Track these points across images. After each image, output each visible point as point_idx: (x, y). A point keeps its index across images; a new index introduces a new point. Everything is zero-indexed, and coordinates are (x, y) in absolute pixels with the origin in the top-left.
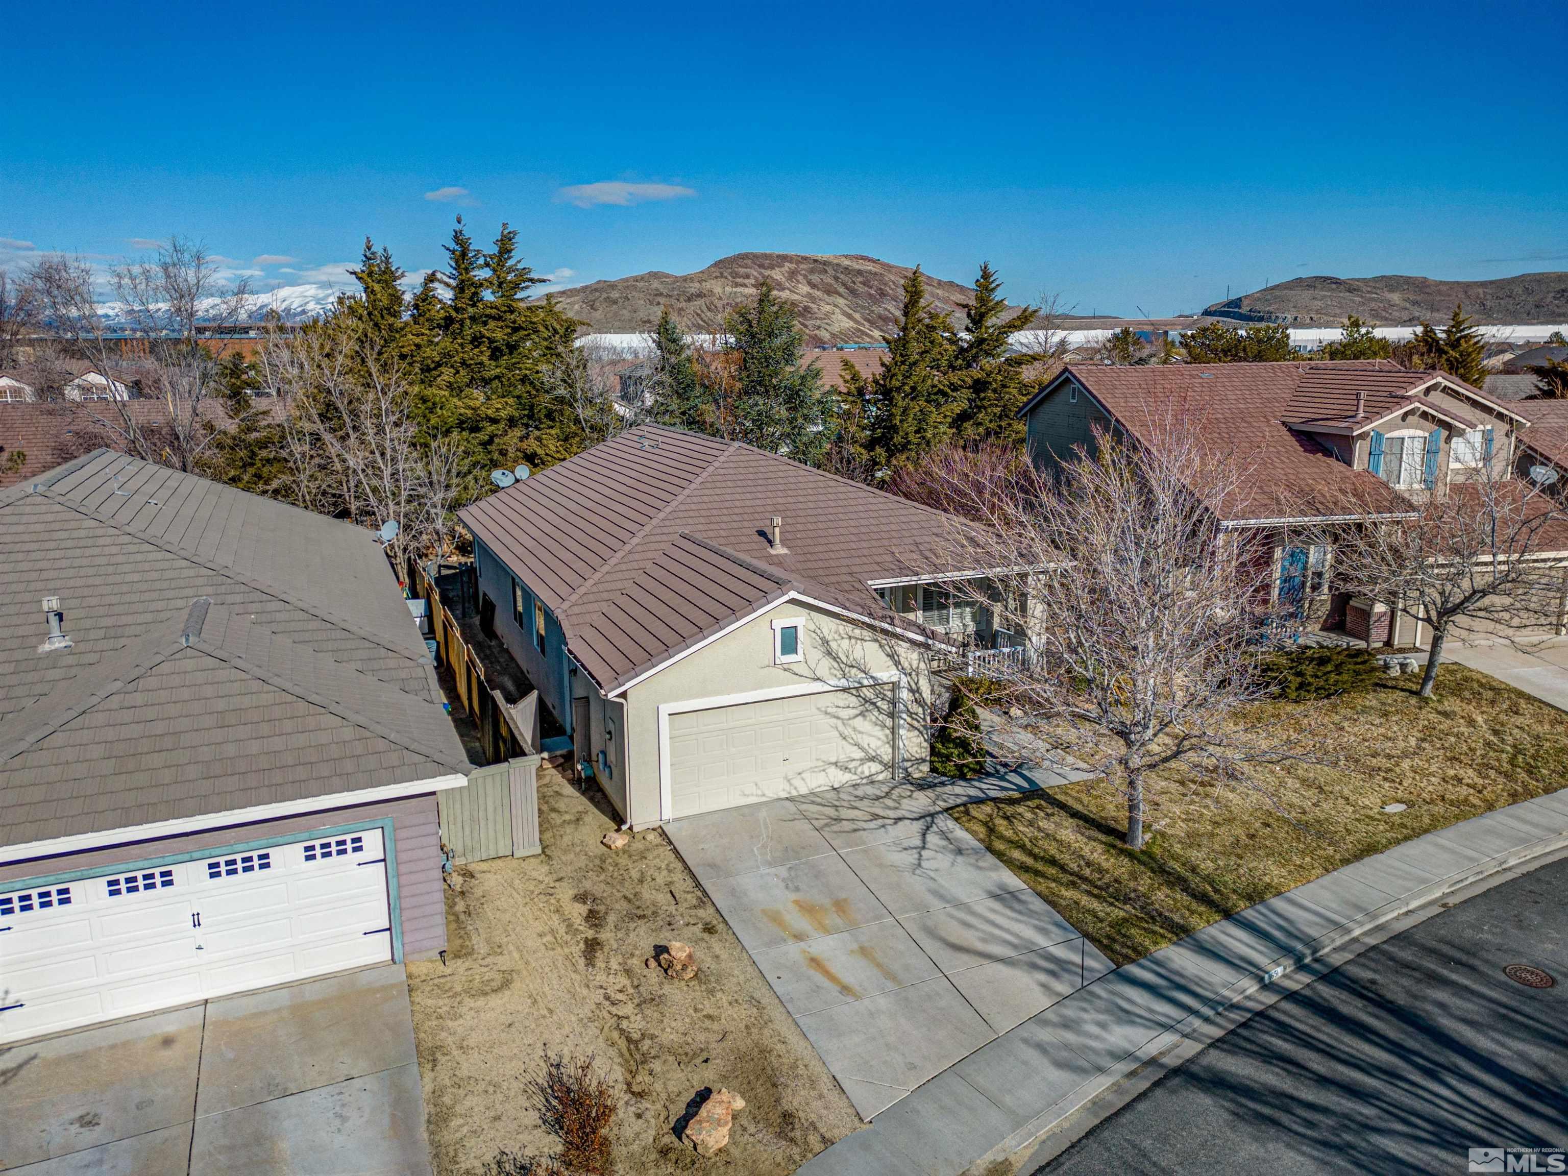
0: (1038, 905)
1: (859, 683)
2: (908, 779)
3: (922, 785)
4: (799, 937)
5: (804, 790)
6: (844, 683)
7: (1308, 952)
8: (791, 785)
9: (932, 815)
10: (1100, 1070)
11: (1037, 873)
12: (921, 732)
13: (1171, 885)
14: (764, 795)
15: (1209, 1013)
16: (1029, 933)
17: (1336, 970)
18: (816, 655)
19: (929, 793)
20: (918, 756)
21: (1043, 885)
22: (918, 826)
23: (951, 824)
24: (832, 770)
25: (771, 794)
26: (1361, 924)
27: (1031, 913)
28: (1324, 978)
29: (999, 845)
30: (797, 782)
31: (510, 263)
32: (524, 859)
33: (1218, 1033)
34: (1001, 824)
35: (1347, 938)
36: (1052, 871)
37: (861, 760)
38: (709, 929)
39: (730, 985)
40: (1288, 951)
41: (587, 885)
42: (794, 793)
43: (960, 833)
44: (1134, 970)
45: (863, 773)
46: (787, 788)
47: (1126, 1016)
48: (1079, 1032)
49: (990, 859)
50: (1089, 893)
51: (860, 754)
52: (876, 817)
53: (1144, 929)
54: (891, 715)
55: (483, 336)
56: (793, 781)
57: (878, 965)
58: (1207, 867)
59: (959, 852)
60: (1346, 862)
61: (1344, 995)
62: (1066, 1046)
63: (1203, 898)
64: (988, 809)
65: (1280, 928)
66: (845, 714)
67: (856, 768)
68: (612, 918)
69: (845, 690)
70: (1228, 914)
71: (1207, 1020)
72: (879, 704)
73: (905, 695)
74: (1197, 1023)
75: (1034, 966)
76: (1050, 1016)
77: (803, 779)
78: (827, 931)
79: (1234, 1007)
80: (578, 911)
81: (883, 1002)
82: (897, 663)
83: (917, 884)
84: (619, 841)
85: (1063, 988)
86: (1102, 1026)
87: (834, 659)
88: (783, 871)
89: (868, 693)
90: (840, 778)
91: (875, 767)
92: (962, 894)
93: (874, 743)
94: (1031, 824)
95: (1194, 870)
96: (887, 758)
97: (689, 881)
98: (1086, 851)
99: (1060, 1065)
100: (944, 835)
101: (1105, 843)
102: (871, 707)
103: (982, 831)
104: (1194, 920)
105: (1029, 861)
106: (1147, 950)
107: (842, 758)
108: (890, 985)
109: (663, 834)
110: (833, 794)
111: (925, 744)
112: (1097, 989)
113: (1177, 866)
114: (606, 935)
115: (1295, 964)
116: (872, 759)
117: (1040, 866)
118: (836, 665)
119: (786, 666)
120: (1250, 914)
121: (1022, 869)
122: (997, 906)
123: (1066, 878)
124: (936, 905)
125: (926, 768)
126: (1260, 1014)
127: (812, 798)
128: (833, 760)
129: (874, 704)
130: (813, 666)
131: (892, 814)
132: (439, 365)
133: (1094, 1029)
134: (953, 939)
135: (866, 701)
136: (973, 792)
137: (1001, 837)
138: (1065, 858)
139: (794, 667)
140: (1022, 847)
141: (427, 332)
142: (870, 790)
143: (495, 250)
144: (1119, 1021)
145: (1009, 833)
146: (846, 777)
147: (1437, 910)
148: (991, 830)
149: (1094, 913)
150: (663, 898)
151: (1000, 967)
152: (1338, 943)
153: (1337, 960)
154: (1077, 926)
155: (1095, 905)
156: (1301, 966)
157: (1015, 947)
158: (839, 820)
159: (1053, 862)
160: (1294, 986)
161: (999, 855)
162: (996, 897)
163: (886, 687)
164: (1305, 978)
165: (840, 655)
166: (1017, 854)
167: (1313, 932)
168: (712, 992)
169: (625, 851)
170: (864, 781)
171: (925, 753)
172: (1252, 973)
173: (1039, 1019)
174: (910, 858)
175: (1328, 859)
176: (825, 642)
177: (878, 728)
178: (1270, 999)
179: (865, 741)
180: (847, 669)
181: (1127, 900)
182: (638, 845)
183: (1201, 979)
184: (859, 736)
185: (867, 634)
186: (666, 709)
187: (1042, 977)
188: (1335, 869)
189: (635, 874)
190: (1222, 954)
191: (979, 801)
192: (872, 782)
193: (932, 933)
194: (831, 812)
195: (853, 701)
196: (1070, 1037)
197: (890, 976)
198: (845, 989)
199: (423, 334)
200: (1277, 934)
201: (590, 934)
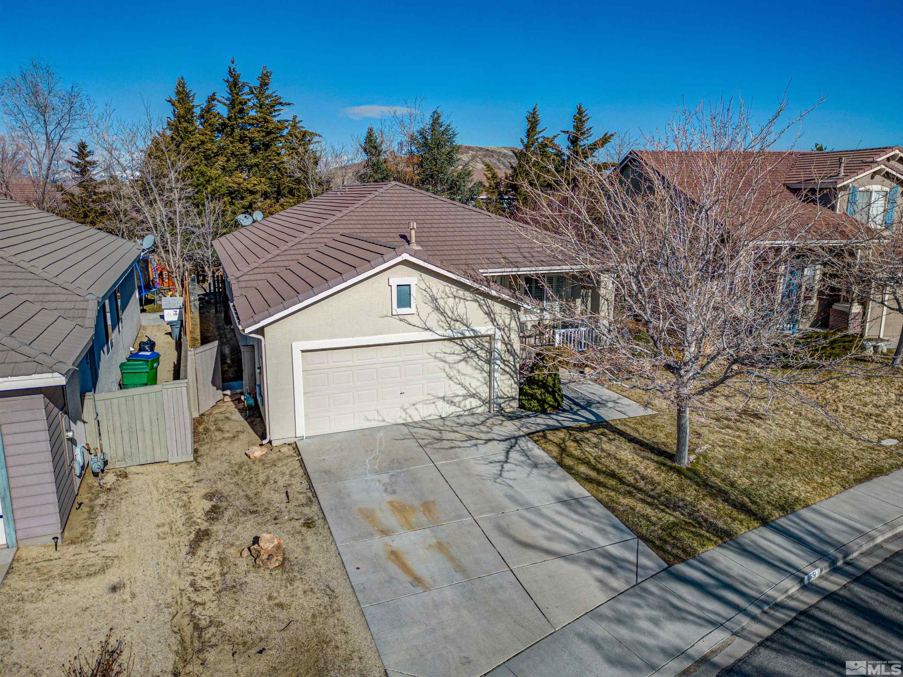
0: (598, 509)
1: (462, 334)
2: (501, 411)
3: (511, 417)
4: (385, 532)
5: (417, 418)
6: (449, 333)
7: (840, 556)
8: (406, 413)
9: (516, 438)
10: (654, 668)
11: (599, 484)
12: (512, 376)
13: (713, 496)
14: (384, 421)
15: (756, 611)
16: (590, 534)
17: (868, 573)
18: (426, 309)
19: (517, 423)
20: (509, 395)
21: (604, 494)
22: (504, 445)
23: (531, 444)
24: (441, 404)
25: (390, 421)
26: (883, 533)
27: (592, 516)
28: (857, 580)
29: (569, 461)
30: (412, 411)
31: (268, 92)
32: (177, 464)
33: (766, 632)
34: (571, 446)
35: (871, 544)
36: (612, 482)
37: (464, 396)
38: (309, 524)
39: (311, 574)
40: (823, 555)
41: (220, 485)
42: (409, 420)
43: (537, 451)
44: (682, 568)
45: (465, 406)
46: (403, 415)
47: (677, 613)
48: (632, 628)
49: (561, 472)
50: (643, 501)
51: (462, 392)
52: (471, 438)
53: (692, 532)
54: (489, 362)
55: (246, 137)
56: (408, 411)
57: (452, 559)
58: (744, 482)
59: (535, 465)
60: (859, 481)
61: (881, 598)
62: (620, 642)
63: (742, 508)
64: (561, 434)
65: (812, 534)
66: (451, 359)
67: (460, 402)
68: (228, 514)
69: (451, 339)
70: (765, 522)
71: (754, 618)
72: (478, 352)
73: (499, 345)
74: (745, 621)
75: (592, 563)
76: (606, 610)
77: (417, 409)
78: (412, 528)
79: (778, 606)
80: (203, 507)
81: (448, 593)
82: (493, 320)
83: (497, 490)
84: (257, 452)
85: (618, 584)
86: (655, 621)
87: (442, 314)
88: (385, 478)
89: (470, 343)
90: (446, 410)
91: (475, 402)
92: (533, 499)
93: (475, 383)
94: (596, 446)
95: (732, 485)
96: (485, 395)
97: (305, 484)
98: (641, 468)
99: (613, 662)
100: (524, 452)
101: (657, 462)
102: (472, 355)
103: (555, 450)
104: (736, 526)
105: (593, 474)
106: (695, 551)
107: (449, 394)
109: (295, 447)
110: (440, 422)
111: (515, 386)
112: (650, 586)
113: (718, 482)
114: (218, 528)
115: (830, 566)
116: (473, 396)
117: (602, 478)
118: (443, 319)
119: (401, 317)
120: (784, 522)
121: (586, 480)
122: (563, 509)
123: (623, 488)
124: (511, 507)
125: (515, 404)
126: (803, 613)
127: (424, 424)
128: (441, 395)
129: (475, 352)
130: (424, 318)
131: (484, 436)
132: (216, 155)
133: (645, 624)
134: (522, 537)
135: (468, 350)
136: (551, 422)
137: (571, 455)
138: (623, 472)
139: (409, 318)
140: (588, 463)
141: (209, 133)
142: (470, 420)
143: (257, 84)
144: (672, 618)
145: (577, 453)
146: (452, 409)
148: (563, 450)
149: (648, 518)
150: (278, 498)
151: (561, 562)
152: (865, 548)
153: (867, 563)
154: (633, 529)
155: (648, 511)
156: (835, 570)
157: (576, 544)
158: (441, 440)
159: (613, 475)
160: (834, 588)
161: (569, 469)
162: (563, 502)
163: (484, 339)
164: (843, 581)
165: (447, 311)
166: (583, 469)
167: (842, 538)
168: (291, 581)
169: (261, 460)
170: (466, 413)
171: (515, 393)
172: (792, 574)
174: (495, 469)
175: (843, 478)
176: (434, 299)
177: (477, 371)
178: (812, 599)
179: (467, 381)
180: (452, 323)
181: (676, 508)
182: (273, 456)
183: (746, 579)
184: (462, 377)
185: (468, 295)
186: (298, 346)
187: (599, 573)
188: (850, 487)
189: (262, 478)
190: (763, 556)
191: (555, 429)
192: (473, 414)
193: (504, 532)
194: (436, 434)
195: (458, 349)
196: (624, 632)
197: (460, 569)
198: (417, 581)
199: (206, 134)
200: (810, 539)
201: (204, 526)
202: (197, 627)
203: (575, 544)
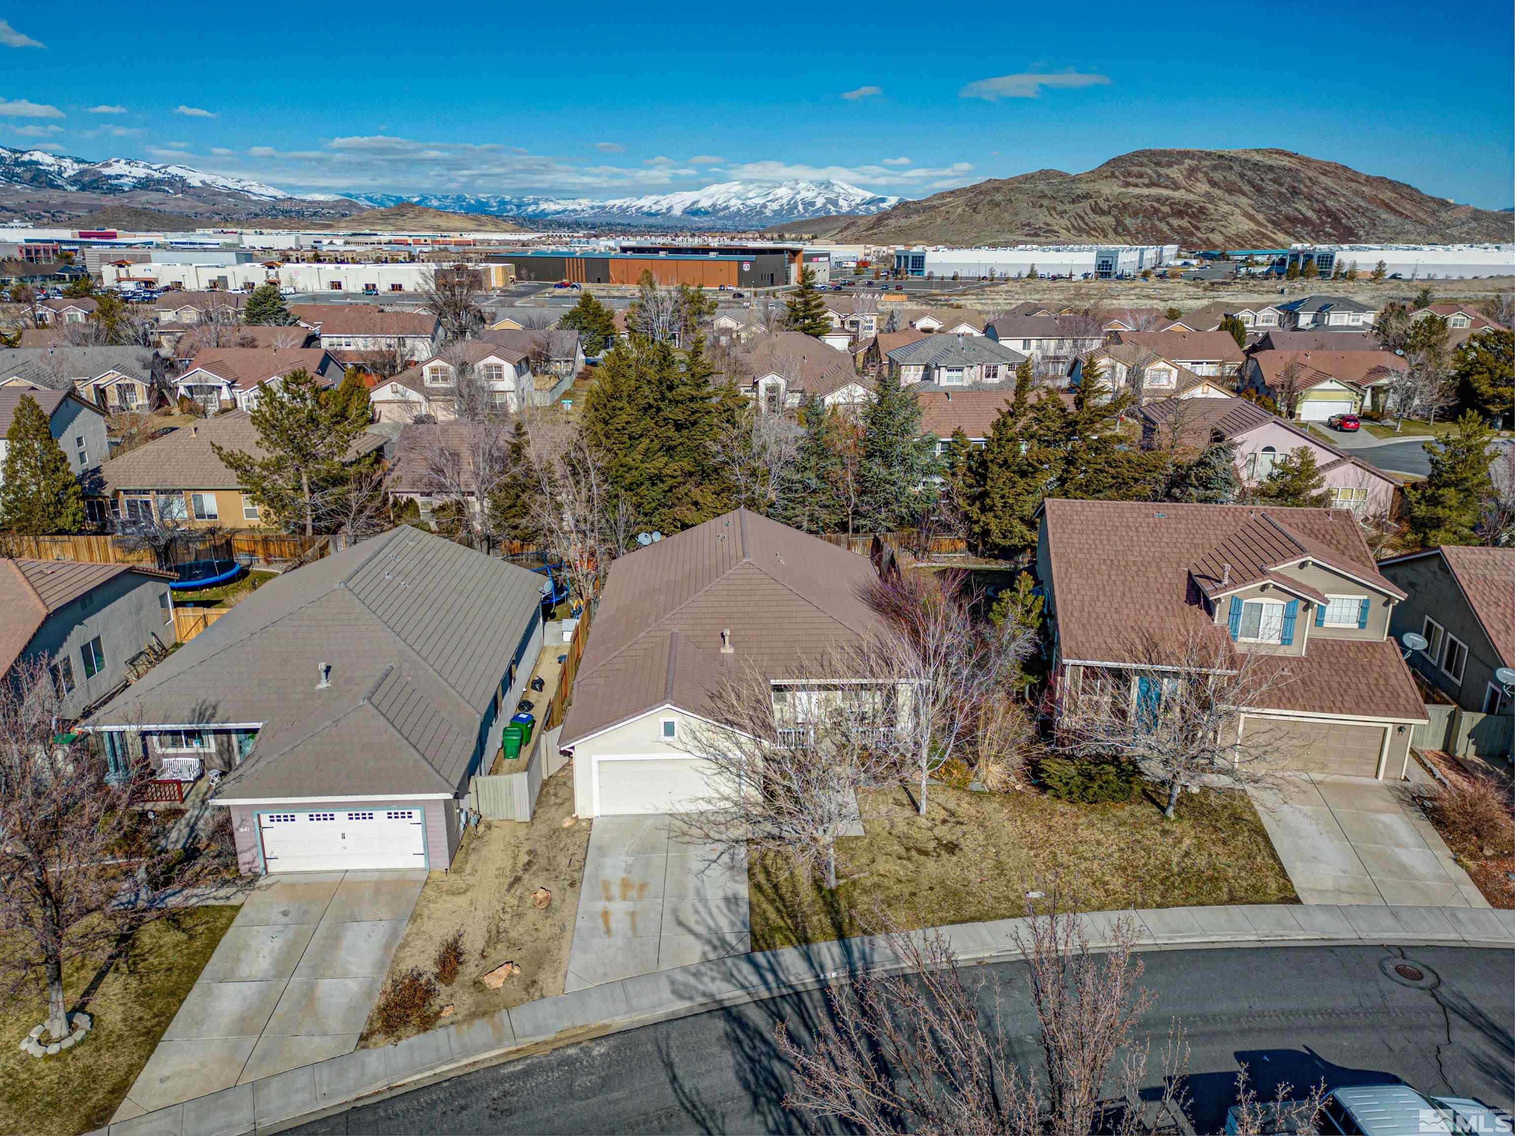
0: (744, 910)
1: (717, 756)
4: (609, 899)
5: (682, 811)
6: (707, 755)
7: (863, 968)
8: (673, 806)
9: (738, 842)
10: (691, 999)
11: (761, 890)
12: (757, 789)
13: (828, 914)
14: (654, 809)
15: (773, 985)
16: (724, 924)
17: (866, 982)
18: (686, 738)
19: (749, 827)
20: (755, 801)
21: (758, 897)
22: (724, 847)
23: (743, 850)
24: (700, 802)
25: (661, 811)
27: (736, 912)
28: (853, 985)
29: (757, 869)
30: (677, 805)
32: (520, 823)
33: (765, 995)
35: (895, 966)
36: (770, 891)
37: (719, 799)
38: (572, 884)
39: (558, 916)
40: (852, 966)
41: (538, 845)
42: (675, 811)
43: (743, 857)
44: (758, 955)
45: (720, 806)
47: (729, 977)
48: (699, 979)
49: (744, 876)
50: (778, 910)
51: (718, 796)
52: (706, 836)
53: (786, 935)
54: (738, 776)
56: (675, 805)
57: (634, 922)
58: (861, 907)
59: (732, 869)
62: (686, 984)
63: (838, 926)
66: (708, 772)
67: (716, 803)
68: (535, 867)
69: (706, 759)
70: (842, 937)
71: (768, 989)
72: (729, 769)
73: (746, 767)
74: (762, 990)
75: (709, 942)
76: (693, 969)
77: (682, 805)
78: (625, 899)
79: (789, 986)
80: (523, 860)
81: (619, 942)
82: (741, 748)
83: (692, 882)
84: (568, 823)
85: (712, 956)
86: (713, 979)
87: (699, 742)
88: (631, 860)
89: (722, 762)
90: (705, 807)
91: (728, 804)
92: (710, 893)
93: (727, 790)
95: (851, 908)
96: (735, 800)
97: (582, 856)
99: (674, 992)
100: (733, 855)
102: (725, 770)
103: (756, 857)
104: (818, 938)
105: (763, 882)
106: (776, 947)
107: (707, 796)
108: (630, 934)
109: (590, 824)
110: (698, 816)
111: (759, 796)
112: (729, 961)
113: (843, 904)
114: (526, 877)
115: (848, 973)
116: (727, 799)
117: (766, 886)
118: (700, 745)
119: (667, 743)
120: (855, 941)
121: (756, 886)
122: (722, 904)
123: (773, 897)
124: (691, 897)
125: (759, 810)
126: (798, 994)
127: (680, 816)
128: (701, 796)
129: (727, 768)
130: (685, 744)
131: (717, 836)
133: (707, 980)
134: (682, 918)
135: (721, 767)
137: (763, 864)
138: (785, 885)
139: (672, 744)
140: (768, 872)
142: (719, 818)
144: (724, 979)
145: (769, 863)
146: (710, 807)
148: (761, 858)
149: (768, 921)
150: (564, 862)
151: (691, 938)
152: (888, 968)
153: (877, 976)
154: (753, 926)
155: (774, 916)
156: (851, 975)
158: (685, 834)
159: (775, 886)
160: (832, 983)
161: (751, 874)
162: (727, 899)
163: (734, 761)
164: (843, 982)
165: (703, 740)
166: (761, 877)
167: (879, 959)
168: (547, 918)
169: (567, 830)
170: (719, 811)
172: (818, 971)
173: (685, 969)
174: (703, 865)
175: (943, 919)
176: (692, 732)
177: (730, 782)
178: (812, 987)
179: (721, 788)
180: (708, 748)
181: (793, 917)
182: (575, 828)
183: (789, 969)
184: (718, 785)
186: (595, 759)
187: (708, 948)
189: (562, 844)
190: (813, 959)
191: (771, 838)
192: (724, 813)
193: (675, 912)
195: (714, 766)
196: (692, 980)
197: (634, 929)
198: (608, 931)
200: (856, 955)
201: (520, 874)
202: (498, 932)
203: (710, 928)
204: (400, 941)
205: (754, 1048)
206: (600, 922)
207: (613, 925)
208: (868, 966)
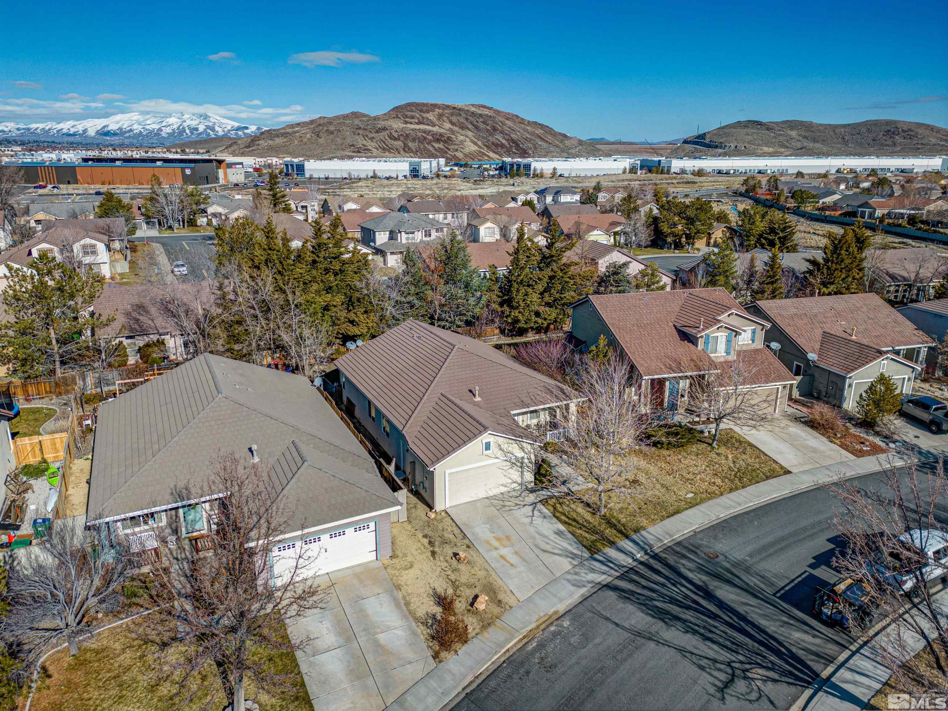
0: (570, 536)
1: (511, 458)
2: (527, 489)
3: (532, 491)
4: (496, 549)
5: (491, 494)
6: (506, 458)
7: (649, 549)
9: (535, 503)
10: (584, 586)
11: (570, 524)
12: (531, 473)
13: (611, 527)
14: (478, 497)
15: (616, 568)
16: (565, 545)
17: (656, 554)
18: (496, 450)
19: (534, 494)
20: (530, 480)
21: (571, 528)
22: (531, 508)
23: (542, 507)
24: (501, 487)
25: (481, 496)
26: (667, 539)
27: (567, 539)
28: (652, 557)
29: (558, 514)
32: (403, 523)
33: (618, 574)
34: (558, 506)
35: (662, 544)
36: (574, 523)
37: (511, 483)
38: (468, 547)
39: (478, 565)
40: (643, 548)
41: (426, 532)
42: (488, 496)
43: (545, 510)
44: (596, 556)
45: (512, 487)
46: (486, 494)
47: (593, 570)
48: (579, 576)
49: (555, 520)
50: (586, 531)
51: (510, 481)
52: (517, 505)
53: (601, 543)
54: (521, 467)
56: (488, 492)
57: (521, 557)
58: (623, 520)
59: (545, 517)
60: (668, 517)
61: (656, 562)
62: (576, 580)
63: (621, 532)
64: (554, 500)
65: (642, 541)
66: (505, 468)
67: (509, 486)
68: (437, 543)
69: (506, 461)
70: (627, 537)
71: (616, 571)
72: (517, 464)
73: (526, 461)
74: (613, 572)
75: (568, 556)
76: (572, 571)
77: (491, 491)
78: (505, 547)
79: (624, 566)
80: (426, 541)
81: (523, 568)
82: (523, 451)
83: (532, 530)
84: (433, 516)
85: (575, 563)
86: (586, 574)
87: (502, 451)
88: (488, 526)
89: (513, 461)
90: (503, 489)
91: (515, 485)
92: (545, 532)
93: (515, 477)
94: (568, 506)
95: (619, 522)
96: (520, 482)
97: (459, 530)
98: (585, 516)
99: (574, 585)
100: (540, 511)
101: (592, 513)
102: (514, 465)
103: (552, 509)
104: (617, 540)
105: (567, 520)
106: (601, 550)
107: (505, 483)
108: (525, 563)
109: (446, 512)
110: (501, 496)
111: (533, 476)
112: (585, 563)
113: (614, 521)
114: (436, 549)
115: (644, 553)
116: (515, 482)
117: (570, 522)
118: (503, 453)
119: (486, 455)
120: (634, 537)
121: (565, 523)
122: (557, 536)
123: (578, 526)
124: (537, 536)
125: (533, 484)
126: (631, 569)
127: (494, 497)
128: (501, 484)
130: (495, 454)
131: (522, 503)
133: (583, 575)
134: (543, 548)
135: (513, 463)
136: (549, 494)
137: (558, 511)
138: (578, 519)
139: (489, 455)
140: (565, 515)
142: (514, 494)
144: (591, 572)
145: (561, 510)
146: (506, 489)
147: (692, 533)
148: (555, 508)
149: (586, 538)
150: (451, 536)
151: (557, 557)
152: (659, 545)
153: (657, 551)
154: (581, 543)
155: (587, 535)
156: (646, 553)
158: (504, 506)
159: (575, 520)
160: (643, 560)
161: (557, 518)
162: (556, 533)
163: (520, 459)
164: (646, 557)
165: (504, 449)
166: (563, 518)
167: (652, 542)
168: (473, 567)
169: (435, 519)
170: (512, 490)
171: (533, 479)
172: (631, 556)
173: (568, 572)
174: (529, 520)
175: (662, 516)
176: (499, 446)
177: (517, 472)
178: (635, 564)
179: (512, 476)
180: (507, 454)
181: (597, 533)
182: (439, 517)
183: (617, 558)
184: (510, 475)
185: (513, 442)
186: (448, 472)
187: (570, 560)
188: (664, 520)
189: (440, 528)
190: (624, 550)
191: (551, 497)
192: (515, 491)
193: (537, 546)
194: (502, 503)
195: (508, 464)
196: (576, 577)
197: (525, 560)
198: (512, 565)
200: (641, 543)
201: (431, 549)
202: (453, 582)
203: (561, 550)
204: (402, 602)
205: (638, 599)
206: (503, 562)
207: (512, 561)
208: (651, 546)
